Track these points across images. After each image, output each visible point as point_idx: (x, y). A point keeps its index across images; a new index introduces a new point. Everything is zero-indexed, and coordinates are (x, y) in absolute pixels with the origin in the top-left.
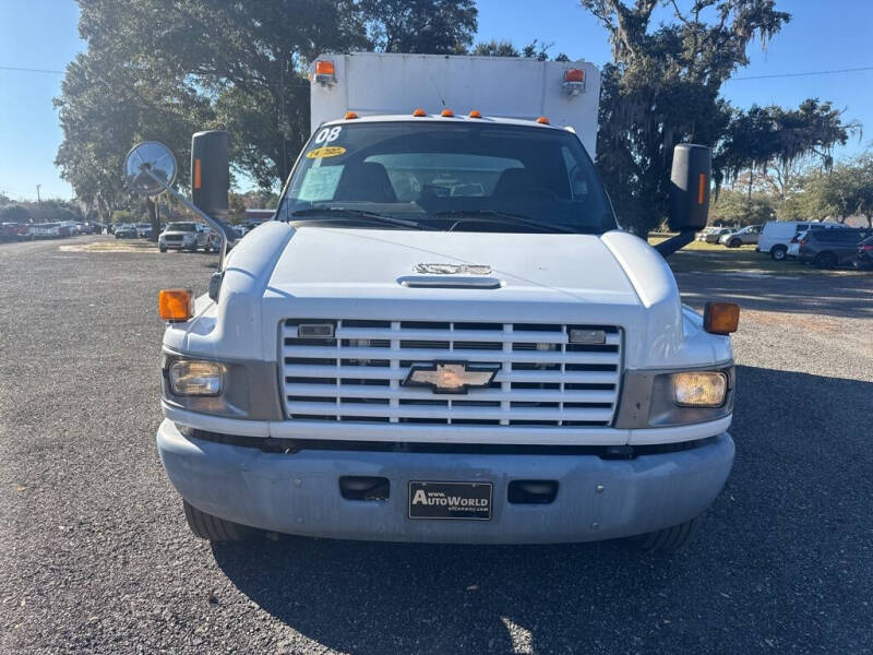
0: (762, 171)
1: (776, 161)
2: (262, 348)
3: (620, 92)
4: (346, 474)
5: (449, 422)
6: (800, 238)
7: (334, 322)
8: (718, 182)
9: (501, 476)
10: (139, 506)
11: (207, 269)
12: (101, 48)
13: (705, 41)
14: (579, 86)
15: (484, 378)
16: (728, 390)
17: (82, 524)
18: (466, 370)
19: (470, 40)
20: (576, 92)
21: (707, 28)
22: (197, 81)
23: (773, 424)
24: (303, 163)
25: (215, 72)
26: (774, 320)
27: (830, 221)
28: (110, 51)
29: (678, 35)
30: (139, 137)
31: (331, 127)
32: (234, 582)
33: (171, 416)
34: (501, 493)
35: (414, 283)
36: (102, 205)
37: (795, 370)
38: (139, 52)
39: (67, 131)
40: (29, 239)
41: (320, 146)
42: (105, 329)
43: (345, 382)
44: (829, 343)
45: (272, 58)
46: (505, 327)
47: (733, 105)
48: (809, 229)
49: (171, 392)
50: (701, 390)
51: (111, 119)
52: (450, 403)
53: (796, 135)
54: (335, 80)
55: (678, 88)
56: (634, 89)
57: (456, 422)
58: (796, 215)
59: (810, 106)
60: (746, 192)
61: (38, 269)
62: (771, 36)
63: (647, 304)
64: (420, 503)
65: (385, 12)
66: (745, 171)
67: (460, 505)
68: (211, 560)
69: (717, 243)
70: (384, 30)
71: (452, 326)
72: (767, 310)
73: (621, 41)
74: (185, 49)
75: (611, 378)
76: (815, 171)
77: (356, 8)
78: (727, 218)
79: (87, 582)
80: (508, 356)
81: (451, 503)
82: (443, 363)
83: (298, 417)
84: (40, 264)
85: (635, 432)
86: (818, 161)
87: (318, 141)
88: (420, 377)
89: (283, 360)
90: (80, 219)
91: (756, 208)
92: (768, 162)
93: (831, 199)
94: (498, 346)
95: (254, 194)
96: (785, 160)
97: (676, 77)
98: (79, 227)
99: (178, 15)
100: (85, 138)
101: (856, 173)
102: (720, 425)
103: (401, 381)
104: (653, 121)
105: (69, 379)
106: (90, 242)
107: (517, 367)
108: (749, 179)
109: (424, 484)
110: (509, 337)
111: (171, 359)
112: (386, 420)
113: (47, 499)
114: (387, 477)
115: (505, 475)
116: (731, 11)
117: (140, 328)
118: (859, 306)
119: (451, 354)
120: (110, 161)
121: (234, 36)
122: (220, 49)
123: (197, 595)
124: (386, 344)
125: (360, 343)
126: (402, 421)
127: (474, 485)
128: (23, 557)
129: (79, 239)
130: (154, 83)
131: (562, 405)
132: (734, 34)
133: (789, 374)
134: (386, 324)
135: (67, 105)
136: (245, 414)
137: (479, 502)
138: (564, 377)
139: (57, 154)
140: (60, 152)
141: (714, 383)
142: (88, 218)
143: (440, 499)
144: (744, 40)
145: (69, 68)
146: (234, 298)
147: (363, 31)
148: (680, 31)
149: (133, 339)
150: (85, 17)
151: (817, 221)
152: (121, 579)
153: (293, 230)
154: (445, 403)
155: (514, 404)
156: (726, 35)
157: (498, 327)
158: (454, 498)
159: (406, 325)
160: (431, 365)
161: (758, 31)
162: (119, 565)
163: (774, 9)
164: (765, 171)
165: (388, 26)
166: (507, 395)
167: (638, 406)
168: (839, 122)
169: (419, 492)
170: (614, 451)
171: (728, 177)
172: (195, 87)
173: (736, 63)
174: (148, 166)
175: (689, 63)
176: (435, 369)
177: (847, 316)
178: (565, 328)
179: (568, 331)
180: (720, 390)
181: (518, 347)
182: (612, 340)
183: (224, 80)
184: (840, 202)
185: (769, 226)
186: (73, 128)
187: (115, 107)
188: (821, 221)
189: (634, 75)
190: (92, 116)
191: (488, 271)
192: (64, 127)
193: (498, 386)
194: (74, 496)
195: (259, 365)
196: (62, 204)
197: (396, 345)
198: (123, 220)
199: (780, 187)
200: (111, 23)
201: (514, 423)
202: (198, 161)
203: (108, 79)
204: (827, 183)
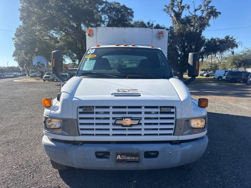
0: (215, 56)
1: (218, 53)
2: (72, 115)
3: (174, 34)
4: (97, 151)
5: (127, 135)
6: (226, 74)
7: (93, 107)
8: (203, 59)
9: (142, 150)
10: (37, 159)
11: (57, 86)
12: (26, 24)
13: (198, 20)
14: (162, 36)
15: (137, 122)
16: (206, 123)
17: (20, 165)
18: (131, 120)
19: (132, 20)
20: (161, 37)
21: (198, 16)
22: (54, 32)
23: (219, 130)
24: (84, 59)
25: (59, 30)
26: (219, 98)
27: (234, 70)
28: (29, 24)
29: (190, 18)
30: (37, 48)
31: (92, 49)
32: (65, 182)
33: (46, 135)
34: (142, 155)
35: (116, 95)
36: (26, 68)
37: (225, 113)
38: (37, 25)
39: (16, 47)
40: (5, 78)
41: (89, 54)
42: (27, 105)
43: (97, 124)
44: (234, 105)
45: (75, 26)
46: (142, 107)
47: (206, 38)
48: (228, 72)
49: (46, 128)
50: (198, 124)
51: (29, 43)
52: (127, 129)
53: (224, 46)
54: (93, 35)
55: (190, 33)
56: (178, 33)
57: (129, 135)
58: (224, 68)
59: (227, 37)
60: (210, 61)
61: (8, 87)
62: (216, 18)
63: (182, 100)
64: (119, 159)
65: (108, 13)
66: (210, 56)
67: (130, 159)
68: (59, 176)
69: (203, 76)
70: (107, 18)
71: (127, 107)
72: (217, 96)
73: (174, 20)
74: (50, 24)
75: (173, 121)
76: (229, 56)
77: (99, 12)
78: (205, 69)
79: (22, 183)
80: (143, 116)
81: (128, 159)
82: (125, 118)
83: (83, 135)
84: (8, 86)
85: (180, 136)
86: (230, 53)
87: (88, 53)
88: (118, 122)
89: (78, 119)
90: (20, 72)
91: (213, 66)
92: (216, 53)
93: (234, 63)
94: (140, 113)
95: (71, 64)
96: (221, 53)
97: (190, 30)
98: (19, 74)
99: (48, 14)
100: (21, 49)
101: (241, 56)
102: (204, 133)
103: (113, 123)
104: (184, 42)
105: (16, 121)
106: (23, 79)
107: (146, 118)
108: (211, 58)
109: (120, 153)
110: (143, 110)
111: (46, 118)
112: (108, 135)
113: (10, 158)
114: (109, 152)
115: (143, 150)
116: (205, 12)
117: (37, 105)
118: (243, 94)
119: (127, 115)
120: (28, 56)
121: (64, 20)
122: (61, 23)
123: (54, 186)
124: (108, 113)
125: (101, 113)
126: (113, 135)
127: (134, 153)
128: (3, 176)
129: (20, 78)
130: (41, 33)
131: (159, 129)
132: (206, 18)
133: (224, 115)
134: (108, 107)
135: (16, 39)
136: (67, 134)
137: (136, 158)
138: (159, 121)
139: (13, 53)
140: (14, 53)
141: (202, 121)
142: (22, 72)
143: (125, 158)
144: (208, 19)
145: (17, 29)
146: (64, 101)
147: (101, 18)
148: (191, 17)
149: (35, 108)
150: (21, 15)
151: (230, 69)
152: (32, 182)
153: (81, 79)
154: (126, 129)
155: (145, 129)
156: (203, 18)
157: (140, 107)
158: (129, 157)
159: (114, 107)
160: (121, 119)
161: (212, 17)
162: (31, 178)
163: (216, 11)
164: (216, 56)
165: (109, 16)
166: (143, 127)
167: (180, 129)
168: (235, 42)
169: (118, 156)
170: (174, 142)
171: (205, 58)
172: (53, 34)
173: (206, 26)
174: (39, 63)
175: (193, 26)
176: (122, 120)
177: (240, 97)
178: (159, 107)
179: (160, 108)
180: (203, 123)
181: (146, 113)
182: (173, 110)
183: (62, 32)
184: (237, 64)
185: (217, 71)
186: (18, 46)
187: (30, 40)
188: (232, 69)
189: (178, 30)
190: (23, 43)
191: (137, 91)
192: (15, 46)
193: (141, 124)
194: (18, 157)
195: (72, 120)
196: (15, 68)
197: (111, 113)
198: (33, 72)
199: (220, 60)
200: (29, 17)
201: (145, 135)
202: (54, 59)
203: (28, 32)
204: (233, 59)
